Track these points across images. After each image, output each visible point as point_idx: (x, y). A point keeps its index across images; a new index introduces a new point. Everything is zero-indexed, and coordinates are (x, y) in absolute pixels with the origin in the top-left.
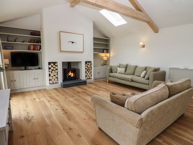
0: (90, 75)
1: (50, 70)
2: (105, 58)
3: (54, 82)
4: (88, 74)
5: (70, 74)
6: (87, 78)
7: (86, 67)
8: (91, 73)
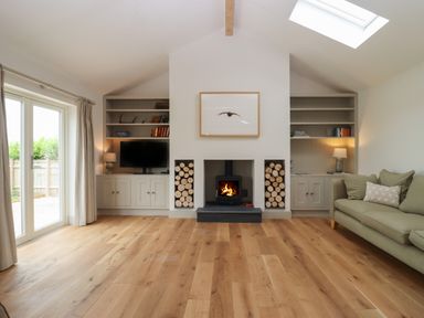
0: (279, 199)
1: (178, 178)
2: (340, 153)
3: (185, 204)
4: (274, 194)
5: (226, 190)
6: (269, 204)
7: (268, 176)
8: (282, 194)
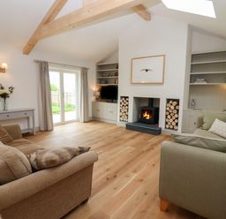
1: (121, 106)
3: (124, 120)
4: (171, 120)
5: (146, 115)
6: (167, 126)
7: (168, 109)
8: (176, 121)
